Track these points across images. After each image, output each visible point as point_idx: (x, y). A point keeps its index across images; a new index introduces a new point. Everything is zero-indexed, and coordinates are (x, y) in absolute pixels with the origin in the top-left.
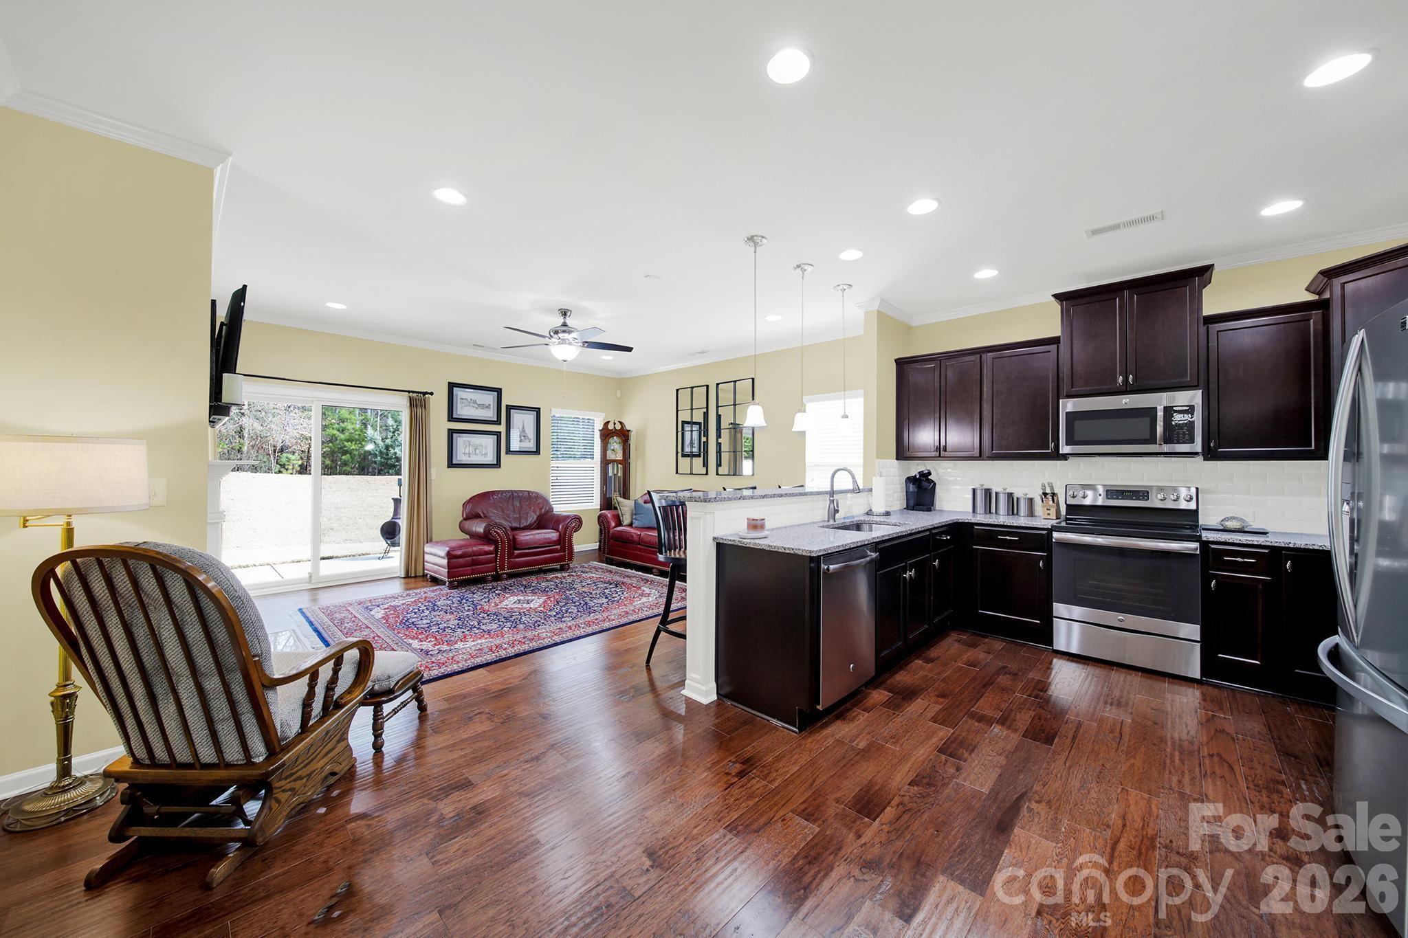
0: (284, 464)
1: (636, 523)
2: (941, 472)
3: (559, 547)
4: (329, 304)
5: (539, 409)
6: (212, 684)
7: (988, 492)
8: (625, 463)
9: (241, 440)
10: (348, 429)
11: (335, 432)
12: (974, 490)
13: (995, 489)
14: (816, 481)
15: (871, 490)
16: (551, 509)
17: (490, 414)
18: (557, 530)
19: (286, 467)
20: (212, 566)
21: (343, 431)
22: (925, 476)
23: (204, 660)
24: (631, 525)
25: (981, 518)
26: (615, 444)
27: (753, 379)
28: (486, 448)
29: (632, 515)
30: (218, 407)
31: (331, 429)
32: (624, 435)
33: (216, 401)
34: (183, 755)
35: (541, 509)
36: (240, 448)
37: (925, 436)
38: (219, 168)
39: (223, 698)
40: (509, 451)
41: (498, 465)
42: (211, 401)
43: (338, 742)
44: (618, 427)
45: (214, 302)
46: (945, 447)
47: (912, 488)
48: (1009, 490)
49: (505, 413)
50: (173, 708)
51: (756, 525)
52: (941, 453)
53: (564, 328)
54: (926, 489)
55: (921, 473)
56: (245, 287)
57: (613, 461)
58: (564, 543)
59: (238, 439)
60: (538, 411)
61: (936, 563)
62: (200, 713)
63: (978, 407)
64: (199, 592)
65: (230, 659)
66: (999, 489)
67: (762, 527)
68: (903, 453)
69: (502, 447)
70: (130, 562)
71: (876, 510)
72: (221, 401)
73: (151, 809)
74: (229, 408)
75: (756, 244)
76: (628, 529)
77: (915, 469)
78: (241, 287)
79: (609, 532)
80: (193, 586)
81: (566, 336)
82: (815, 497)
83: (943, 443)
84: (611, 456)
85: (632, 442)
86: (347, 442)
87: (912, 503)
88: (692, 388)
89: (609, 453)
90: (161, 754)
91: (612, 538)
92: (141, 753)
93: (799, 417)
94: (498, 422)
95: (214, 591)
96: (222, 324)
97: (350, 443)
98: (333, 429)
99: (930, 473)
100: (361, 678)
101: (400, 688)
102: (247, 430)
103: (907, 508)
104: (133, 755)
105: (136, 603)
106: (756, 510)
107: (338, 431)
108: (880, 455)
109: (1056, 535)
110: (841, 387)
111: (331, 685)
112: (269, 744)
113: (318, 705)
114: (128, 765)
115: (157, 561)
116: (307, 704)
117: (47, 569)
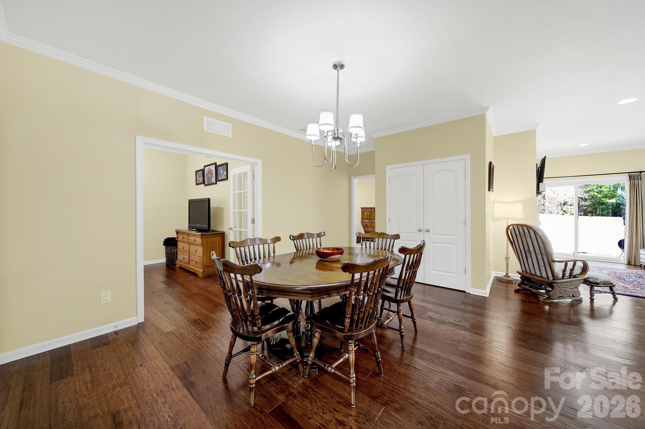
0: (565, 211)
4: (579, 145)
6: (539, 257)
9: (544, 200)
10: (604, 191)
11: (595, 193)
19: (566, 212)
20: (539, 229)
21: (600, 192)
23: (538, 251)
30: (538, 192)
31: (593, 192)
33: (538, 191)
34: (533, 272)
36: (544, 204)
38: (537, 128)
39: (542, 261)
42: (537, 191)
43: (575, 288)
45: (537, 164)
50: (531, 260)
56: (545, 157)
59: (543, 200)
62: (537, 263)
64: (537, 235)
65: (543, 252)
70: (523, 227)
72: (539, 191)
73: (526, 282)
74: (541, 192)
78: (544, 157)
80: (535, 232)
86: (604, 198)
90: (528, 271)
92: (524, 270)
95: (540, 235)
96: (539, 167)
97: (605, 199)
98: (594, 192)
100: (583, 273)
101: (601, 284)
102: (547, 196)
104: (522, 270)
105: (524, 236)
107: (597, 193)
111: (572, 270)
112: (553, 276)
113: (567, 273)
114: (521, 272)
115: (528, 227)
116: (564, 271)
117: (508, 228)
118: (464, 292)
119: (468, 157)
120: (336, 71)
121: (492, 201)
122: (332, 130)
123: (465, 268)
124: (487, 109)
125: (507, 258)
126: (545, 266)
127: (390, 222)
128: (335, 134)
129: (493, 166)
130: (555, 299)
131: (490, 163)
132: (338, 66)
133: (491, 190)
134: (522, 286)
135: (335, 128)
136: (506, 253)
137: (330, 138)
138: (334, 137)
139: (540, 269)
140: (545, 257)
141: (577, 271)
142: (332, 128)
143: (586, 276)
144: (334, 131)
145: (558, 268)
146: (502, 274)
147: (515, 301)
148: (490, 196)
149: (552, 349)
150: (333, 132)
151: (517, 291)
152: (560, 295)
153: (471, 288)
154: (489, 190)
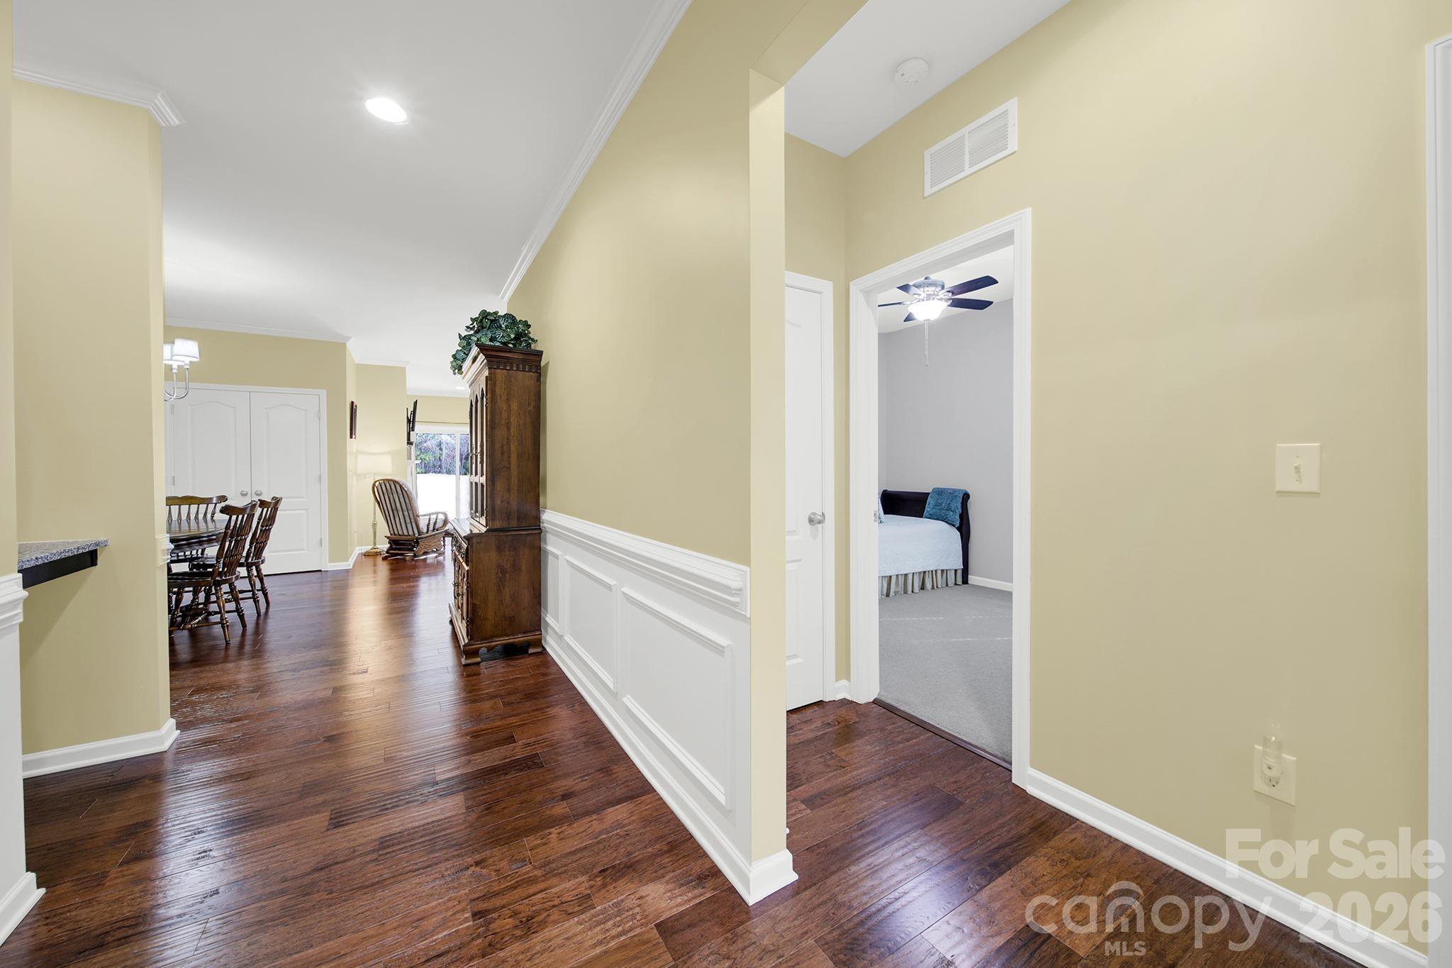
6: (406, 513)
33: (409, 440)
34: (400, 533)
38: (408, 365)
39: (408, 517)
42: (407, 440)
45: (408, 410)
50: (398, 519)
56: (417, 400)
62: (404, 521)
65: (409, 508)
70: (390, 482)
73: (393, 546)
80: (401, 487)
90: (396, 532)
92: (392, 532)
96: (410, 413)
100: (444, 525)
104: (390, 533)
105: (391, 492)
111: (435, 523)
112: (419, 532)
113: (431, 528)
114: (389, 535)
115: (395, 482)
116: (428, 525)
117: (374, 485)
118: (320, 571)
119: (324, 393)
121: (354, 451)
123: (321, 540)
124: (348, 338)
125: (374, 525)
126: (411, 522)
127: (174, 484)
129: (356, 406)
130: (421, 556)
131: (352, 402)
133: (354, 436)
134: (391, 552)
136: (372, 520)
139: (407, 527)
140: (410, 512)
141: (439, 525)
143: (446, 528)
145: (423, 524)
146: (368, 548)
147: (383, 569)
148: (352, 445)
149: (416, 604)
151: (385, 559)
152: (425, 550)
153: (330, 562)
154: (351, 437)
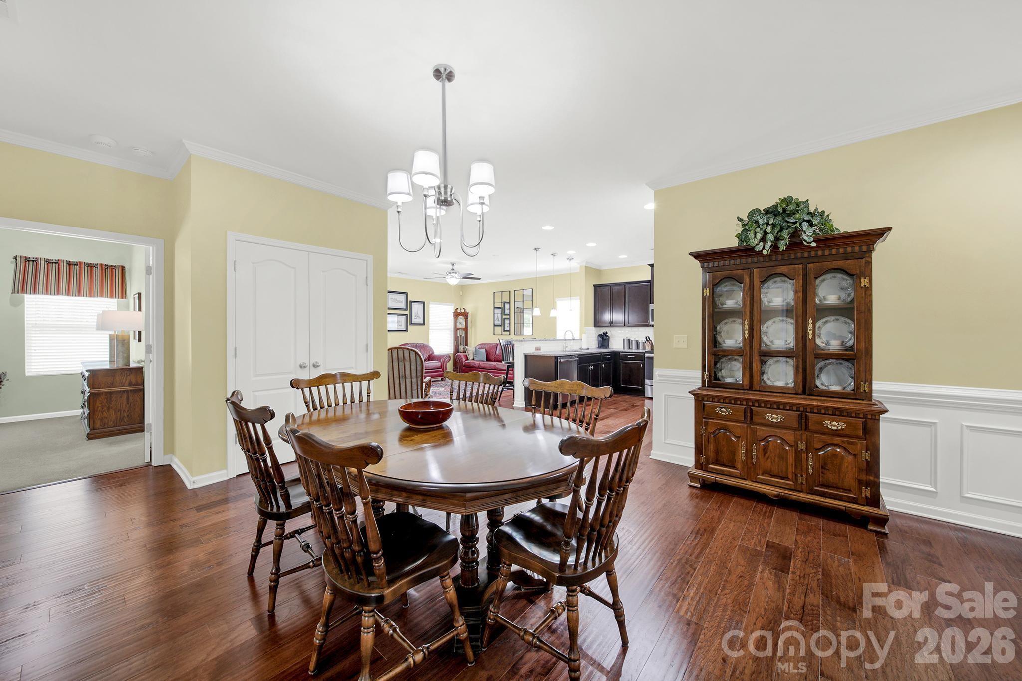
1: (476, 359)
2: (611, 332)
3: (441, 369)
5: (424, 302)
7: (629, 340)
8: (466, 329)
12: (624, 339)
13: (631, 339)
14: (560, 335)
15: (581, 340)
16: (433, 352)
17: (403, 306)
18: (440, 361)
22: (605, 334)
24: (473, 360)
25: (626, 350)
26: (461, 319)
27: (532, 289)
28: (401, 322)
29: (474, 355)
32: (465, 315)
35: (429, 352)
37: (606, 317)
40: (411, 324)
41: (406, 330)
44: (463, 311)
46: (612, 322)
47: (600, 339)
48: (637, 339)
49: (409, 304)
51: (538, 349)
52: (611, 324)
53: (453, 271)
54: (605, 339)
55: (604, 333)
57: (459, 329)
58: (443, 367)
60: (423, 303)
61: (603, 366)
63: (624, 306)
66: (633, 339)
67: (540, 349)
68: (597, 324)
69: (409, 322)
71: (583, 347)
75: (537, 251)
76: (473, 361)
77: (602, 331)
79: (462, 364)
81: (453, 275)
82: (559, 341)
83: (611, 320)
84: (459, 326)
85: (469, 319)
87: (600, 345)
88: (502, 292)
89: (458, 324)
91: (464, 366)
93: (552, 311)
94: (406, 309)
99: (607, 333)
103: (598, 348)
106: (538, 344)
108: (586, 325)
109: (647, 355)
110: (570, 295)
120: (438, 84)
122: (434, 187)
128: (440, 193)
132: (443, 75)
135: (441, 183)
137: (431, 201)
138: (438, 199)
142: (436, 182)
144: (439, 187)
150: (437, 189)
